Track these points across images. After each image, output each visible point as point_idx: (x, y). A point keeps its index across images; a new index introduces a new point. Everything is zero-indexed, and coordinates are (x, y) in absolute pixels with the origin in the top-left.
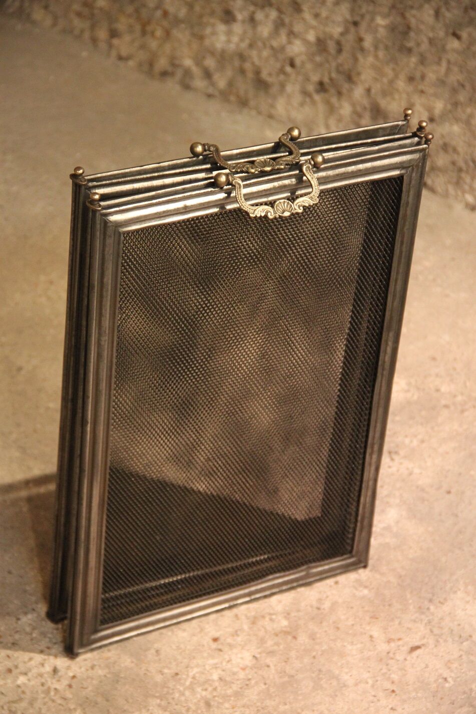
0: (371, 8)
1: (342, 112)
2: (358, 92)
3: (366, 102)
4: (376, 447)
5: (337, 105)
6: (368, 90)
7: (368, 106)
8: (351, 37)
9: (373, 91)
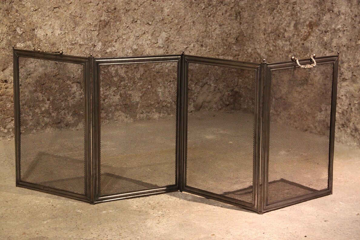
0: (353, 99)
1: (348, 132)
2: (351, 124)
3: (353, 127)
4: (332, 151)
5: (346, 130)
6: (354, 124)
7: (354, 129)
8: (349, 109)
9: (355, 124)
